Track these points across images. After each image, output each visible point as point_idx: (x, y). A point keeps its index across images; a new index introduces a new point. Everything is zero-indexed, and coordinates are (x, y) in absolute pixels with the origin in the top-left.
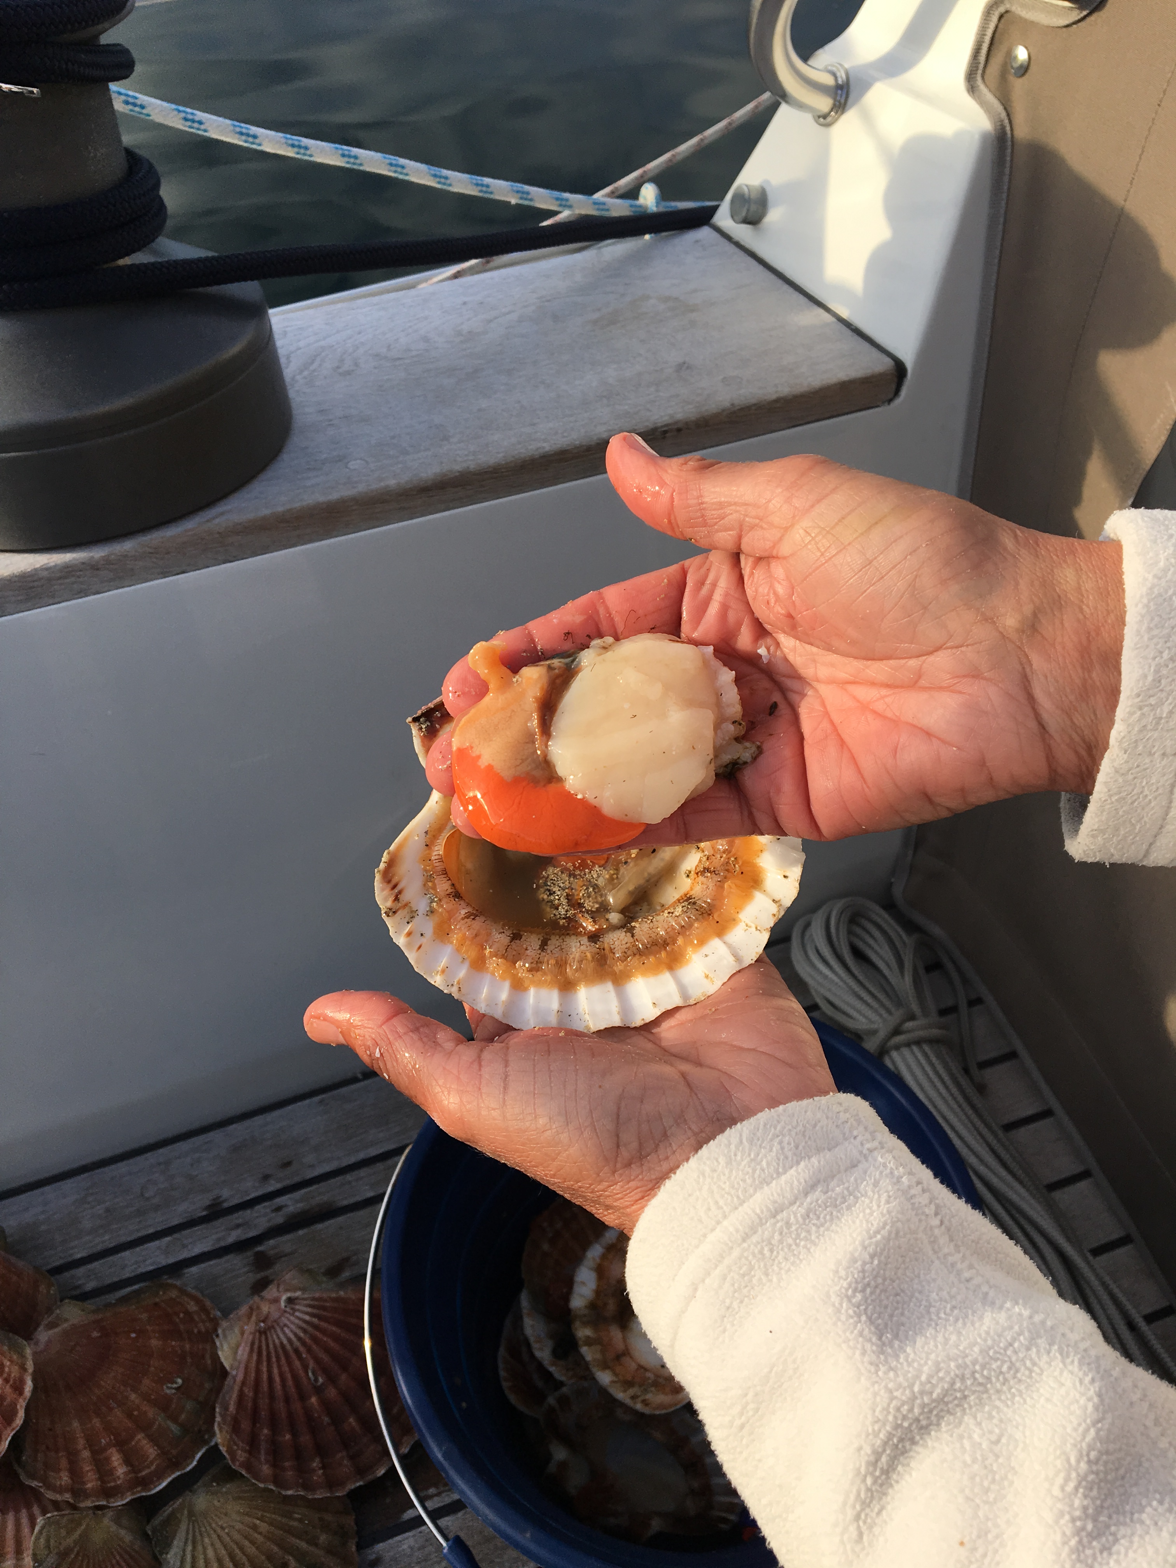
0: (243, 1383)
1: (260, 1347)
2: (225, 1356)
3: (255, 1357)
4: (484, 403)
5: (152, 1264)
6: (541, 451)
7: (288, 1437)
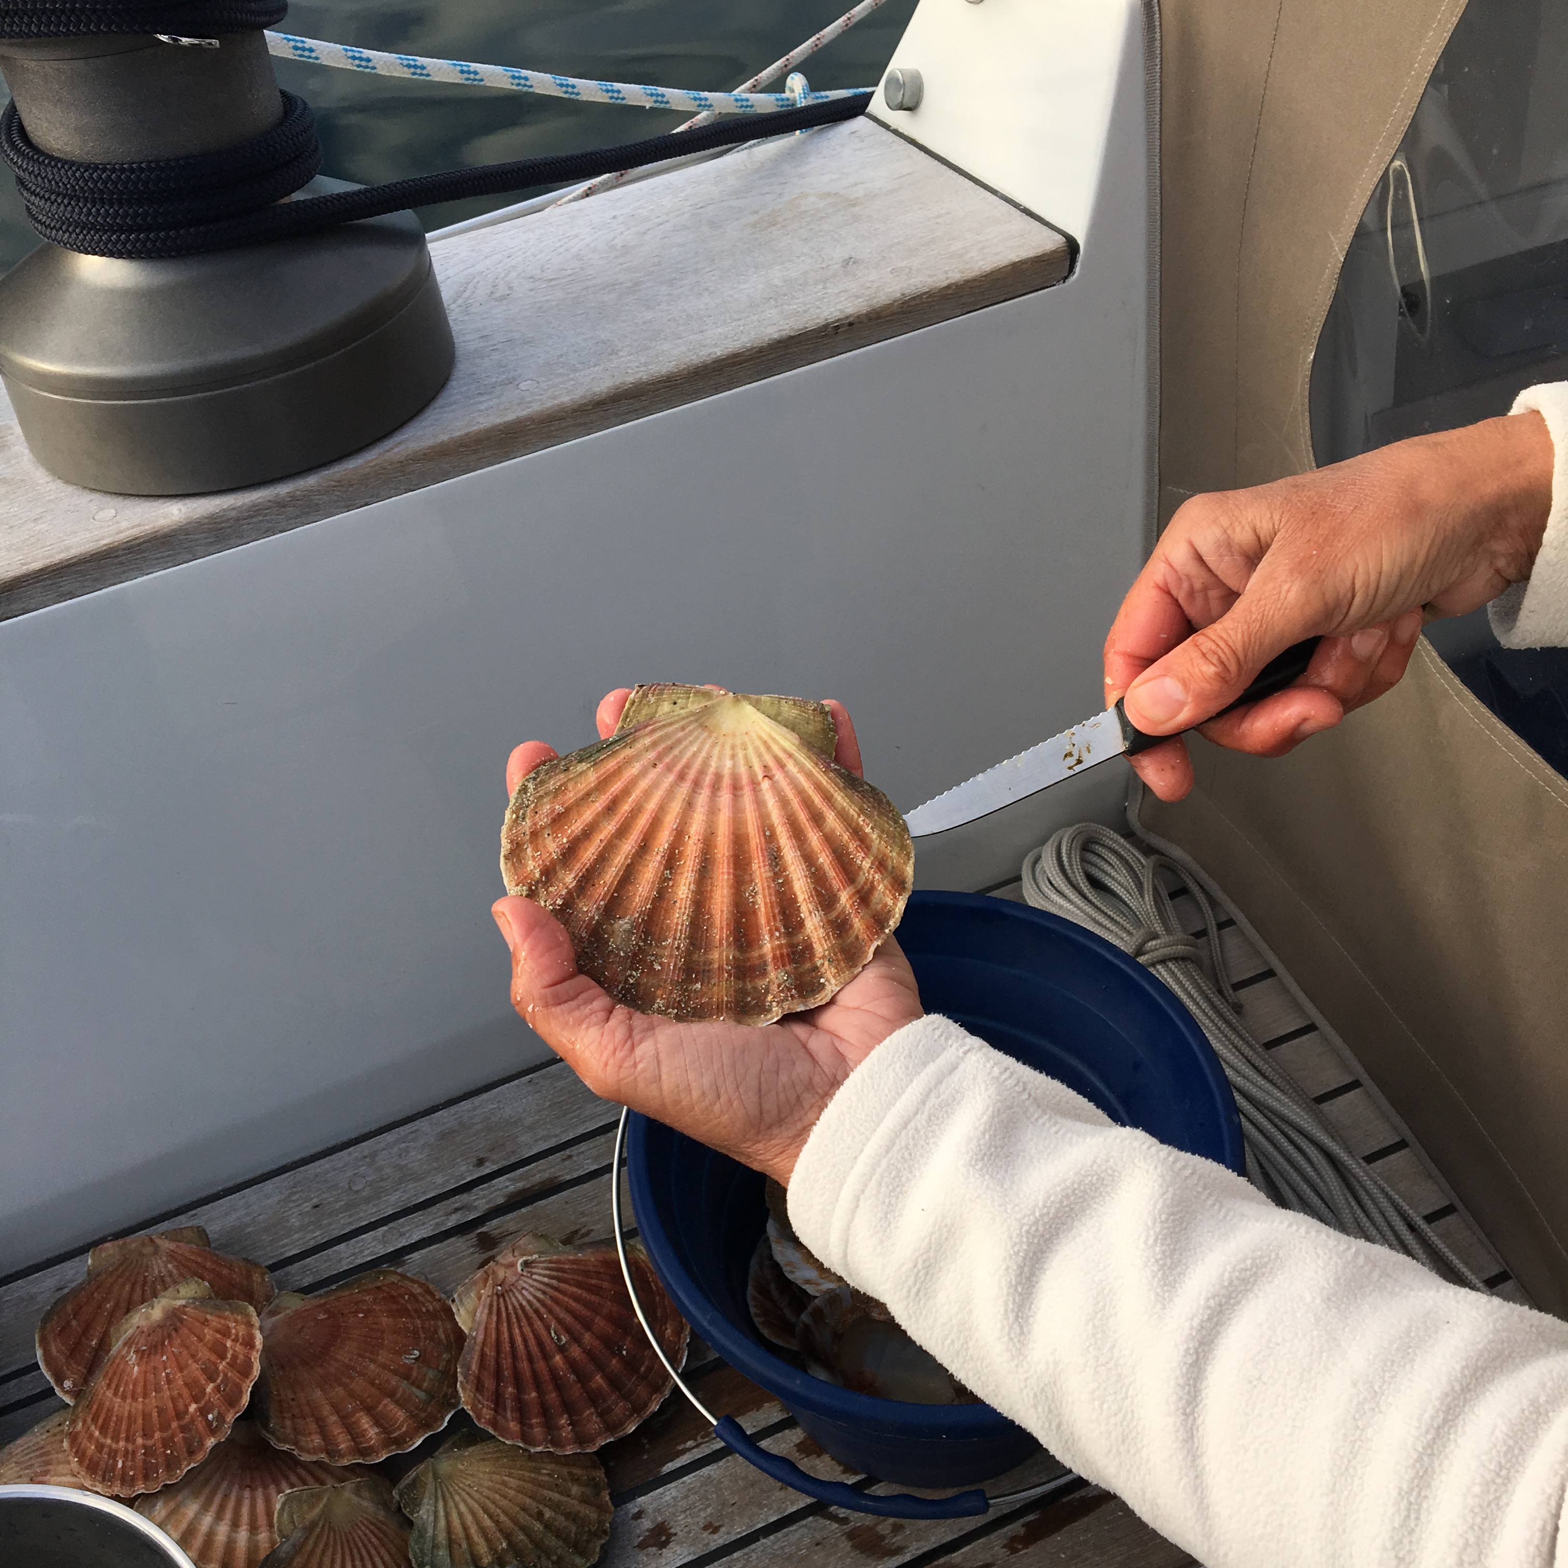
0: (484, 1343)
1: (499, 1310)
2: (463, 1320)
3: (494, 1318)
4: (649, 315)
5: (370, 1254)
6: (713, 356)
7: (534, 1394)
